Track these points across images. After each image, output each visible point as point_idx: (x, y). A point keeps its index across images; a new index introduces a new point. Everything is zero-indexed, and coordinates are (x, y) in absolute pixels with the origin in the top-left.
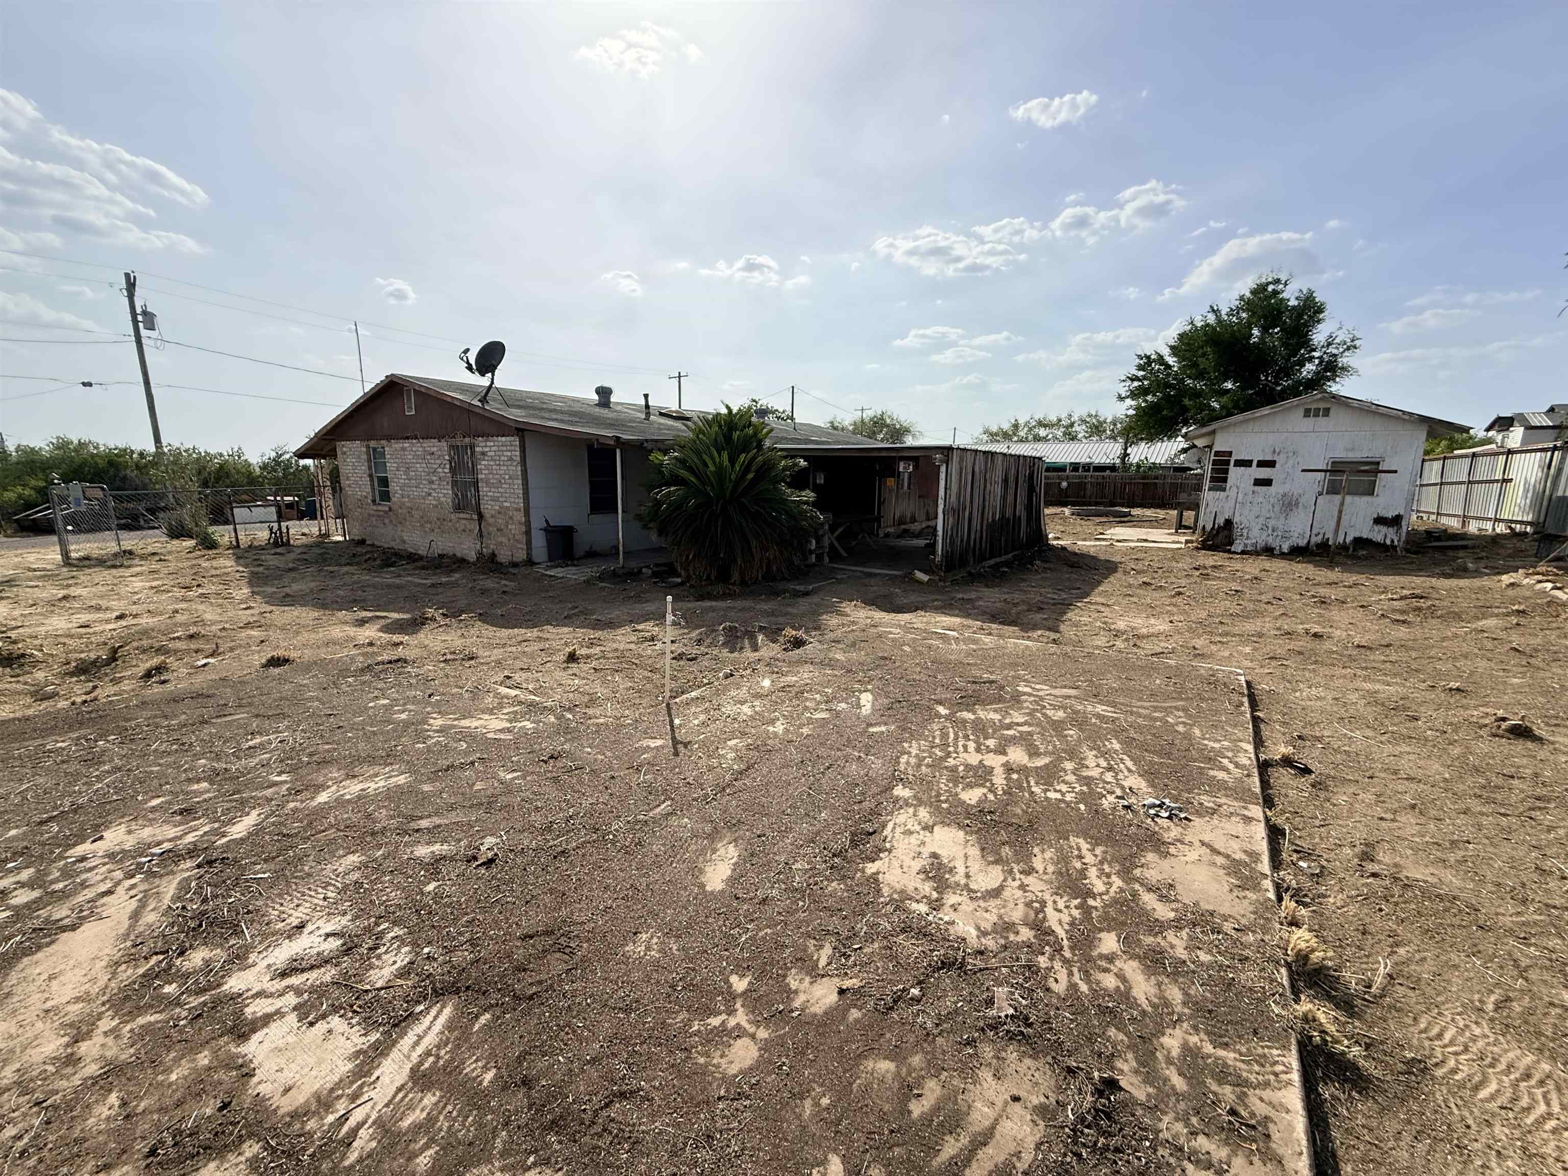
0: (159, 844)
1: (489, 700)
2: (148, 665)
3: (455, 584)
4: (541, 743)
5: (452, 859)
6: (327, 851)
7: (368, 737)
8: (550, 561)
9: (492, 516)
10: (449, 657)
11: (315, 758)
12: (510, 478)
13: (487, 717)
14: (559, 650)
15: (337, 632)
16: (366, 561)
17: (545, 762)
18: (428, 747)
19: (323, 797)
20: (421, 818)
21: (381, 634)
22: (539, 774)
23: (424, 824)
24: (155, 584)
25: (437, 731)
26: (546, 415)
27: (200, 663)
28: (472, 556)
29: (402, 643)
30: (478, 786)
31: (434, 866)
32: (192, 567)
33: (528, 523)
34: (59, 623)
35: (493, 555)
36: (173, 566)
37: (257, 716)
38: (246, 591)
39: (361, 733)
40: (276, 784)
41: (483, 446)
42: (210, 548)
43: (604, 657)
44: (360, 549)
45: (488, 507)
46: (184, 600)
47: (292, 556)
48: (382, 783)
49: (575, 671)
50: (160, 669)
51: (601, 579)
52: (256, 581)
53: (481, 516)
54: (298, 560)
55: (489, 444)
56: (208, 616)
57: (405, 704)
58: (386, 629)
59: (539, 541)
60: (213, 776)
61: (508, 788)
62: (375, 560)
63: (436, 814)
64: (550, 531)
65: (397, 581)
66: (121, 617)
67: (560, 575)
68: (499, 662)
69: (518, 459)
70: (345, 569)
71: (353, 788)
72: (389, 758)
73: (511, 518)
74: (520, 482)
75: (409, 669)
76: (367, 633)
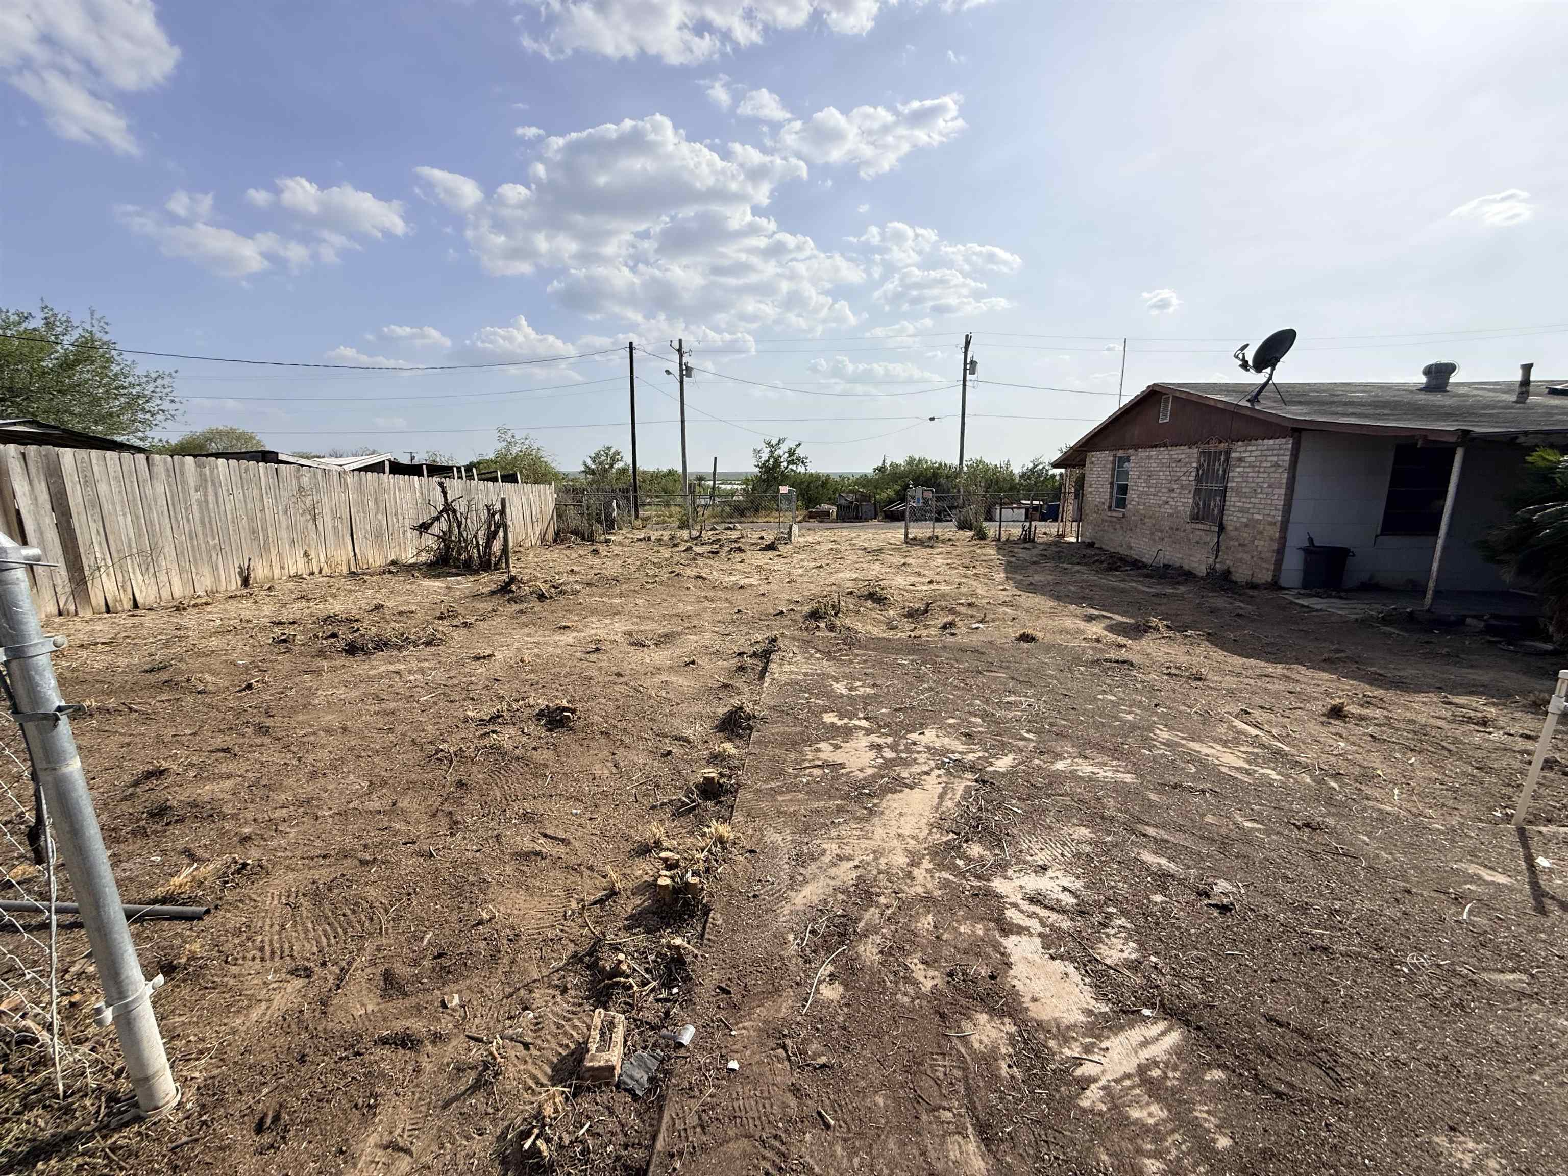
0: (953, 752)
1: (1222, 729)
2: (945, 620)
3: (1182, 597)
4: (1292, 803)
5: (1181, 882)
6: (1064, 815)
7: (1099, 726)
8: (1304, 588)
9: (1236, 529)
10: (1174, 671)
11: (1054, 729)
12: (1269, 487)
13: (1219, 747)
14: (1315, 699)
15: (1069, 623)
16: (1094, 563)
17: (1298, 828)
18: (1154, 756)
19: (1060, 765)
20: (1147, 824)
21: (1106, 633)
22: (1288, 838)
23: (1151, 831)
24: (949, 561)
25: (1164, 744)
26: (1340, 409)
27: (974, 626)
28: (1202, 570)
29: (1125, 646)
30: (1209, 819)
31: (1163, 879)
32: (970, 552)
33: (1283, 541)
34: (901, 581)
35: (1227, 573)
36: (959, 550)
37: (1013, 678)
38: (1003, 575)
39: (1091, 720)
40: (1025, 739)
41: (1240, 450)
42: (981, 539)
43: (1390, 726)
44: (1089, 551)
45: (1232, 518)
46: (966, 577)
47: (1035, 552)
48: (1109, 774)
49: (1340, 730)
50: (952, 624)
51: (1386, 620)
52: (1011, 568)
53: (1222, 528)
54: (1041, 555)
55: (1250, 448)
56: (979, 591)
57: (1131, 706)
58: (1109, 628)
59: (1294, 563)
60: (985, 715)
61: (1247, 838)
62: (1102, 562)
63: (1163, 828)
64: (1312, 552)
65: (1122, 585)
66: (930, 582)
67: (1319, 607)
68: (1231, 692)
69: (1287, 465)
70: (1077, 568)
71: (1085, 768)
72: (1116, 752)
73: (1261, 533)
74: (1283, 491)
75: (1134, 673)
76: (1095, 629)
